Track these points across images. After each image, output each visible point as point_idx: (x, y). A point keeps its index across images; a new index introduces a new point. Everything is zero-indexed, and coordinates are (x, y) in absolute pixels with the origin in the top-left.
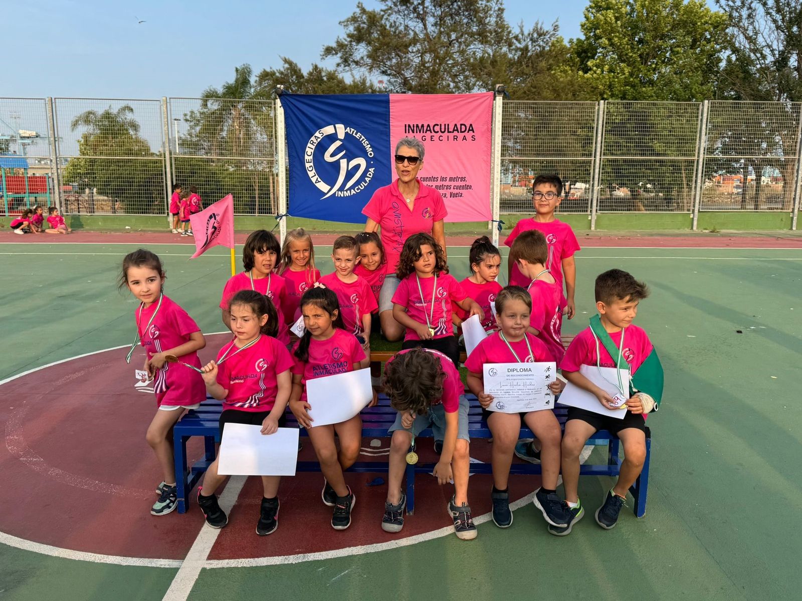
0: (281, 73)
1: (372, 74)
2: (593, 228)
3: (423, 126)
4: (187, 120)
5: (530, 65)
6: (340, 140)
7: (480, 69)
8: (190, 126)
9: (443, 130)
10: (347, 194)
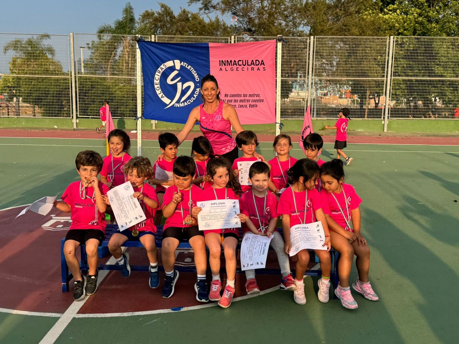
0: (160, 14)
1: (224, 15)
2: (385, 130)
3: (231, 61)
4: (89, 48)
5: (343, 9)
6: (177, 70)
7: (305, 12)
8: (92, 52)
9: (244, 64)
10: (182, 105)
